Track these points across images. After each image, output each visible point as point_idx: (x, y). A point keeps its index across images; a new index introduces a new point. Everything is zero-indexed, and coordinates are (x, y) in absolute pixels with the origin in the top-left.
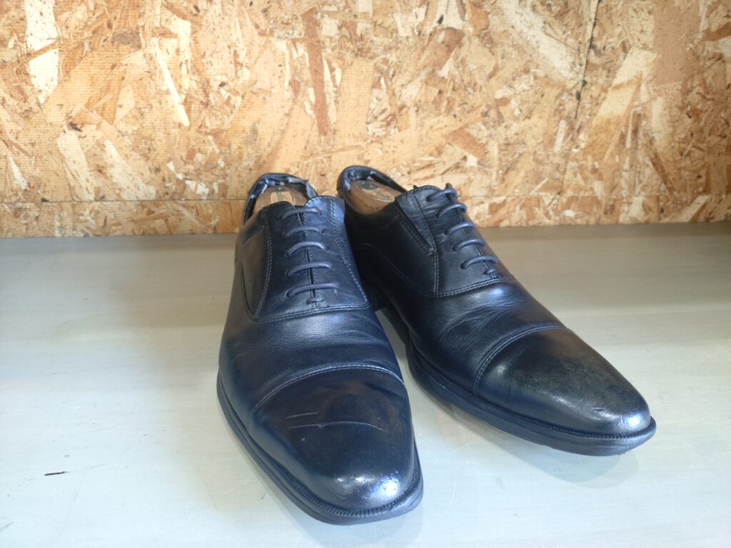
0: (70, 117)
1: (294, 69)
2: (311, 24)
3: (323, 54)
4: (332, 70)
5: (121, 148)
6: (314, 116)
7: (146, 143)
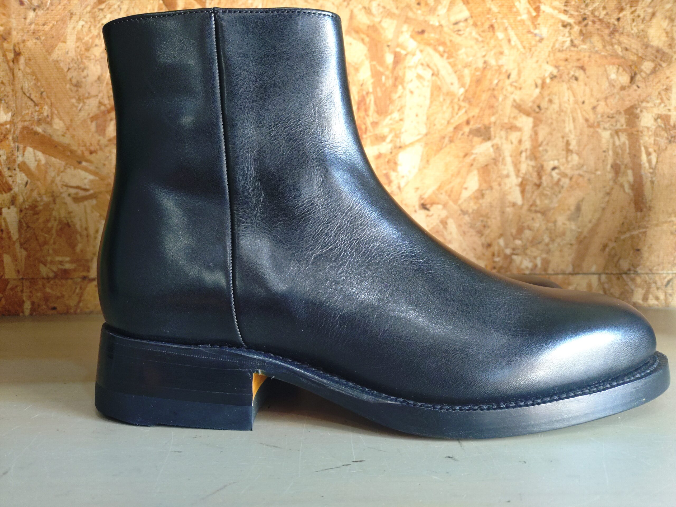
0: (422, 199)
1: (616, 154)
2: (632, 117)
3: (642, 142)
4: (649, 154)
5: (460, 226)
6: (632, 194)
7: (482, 221)
